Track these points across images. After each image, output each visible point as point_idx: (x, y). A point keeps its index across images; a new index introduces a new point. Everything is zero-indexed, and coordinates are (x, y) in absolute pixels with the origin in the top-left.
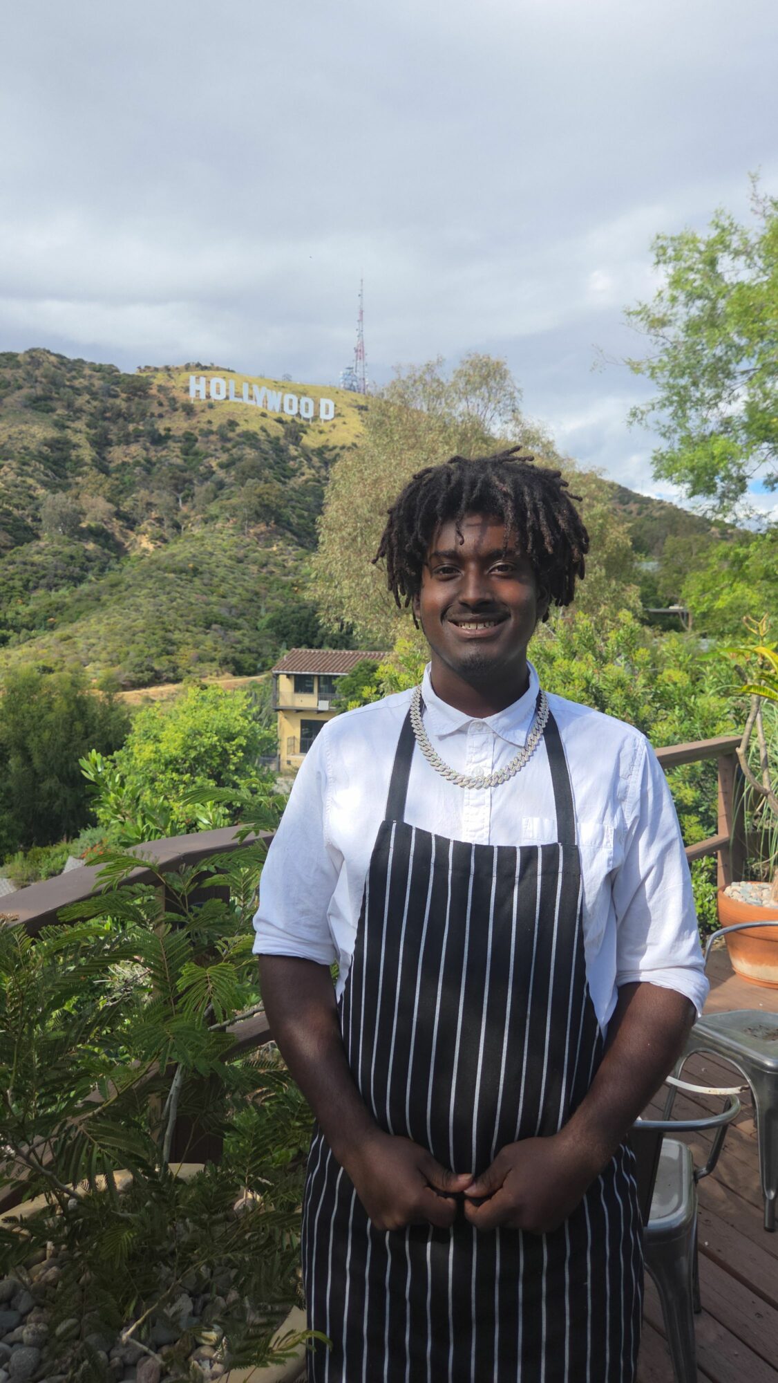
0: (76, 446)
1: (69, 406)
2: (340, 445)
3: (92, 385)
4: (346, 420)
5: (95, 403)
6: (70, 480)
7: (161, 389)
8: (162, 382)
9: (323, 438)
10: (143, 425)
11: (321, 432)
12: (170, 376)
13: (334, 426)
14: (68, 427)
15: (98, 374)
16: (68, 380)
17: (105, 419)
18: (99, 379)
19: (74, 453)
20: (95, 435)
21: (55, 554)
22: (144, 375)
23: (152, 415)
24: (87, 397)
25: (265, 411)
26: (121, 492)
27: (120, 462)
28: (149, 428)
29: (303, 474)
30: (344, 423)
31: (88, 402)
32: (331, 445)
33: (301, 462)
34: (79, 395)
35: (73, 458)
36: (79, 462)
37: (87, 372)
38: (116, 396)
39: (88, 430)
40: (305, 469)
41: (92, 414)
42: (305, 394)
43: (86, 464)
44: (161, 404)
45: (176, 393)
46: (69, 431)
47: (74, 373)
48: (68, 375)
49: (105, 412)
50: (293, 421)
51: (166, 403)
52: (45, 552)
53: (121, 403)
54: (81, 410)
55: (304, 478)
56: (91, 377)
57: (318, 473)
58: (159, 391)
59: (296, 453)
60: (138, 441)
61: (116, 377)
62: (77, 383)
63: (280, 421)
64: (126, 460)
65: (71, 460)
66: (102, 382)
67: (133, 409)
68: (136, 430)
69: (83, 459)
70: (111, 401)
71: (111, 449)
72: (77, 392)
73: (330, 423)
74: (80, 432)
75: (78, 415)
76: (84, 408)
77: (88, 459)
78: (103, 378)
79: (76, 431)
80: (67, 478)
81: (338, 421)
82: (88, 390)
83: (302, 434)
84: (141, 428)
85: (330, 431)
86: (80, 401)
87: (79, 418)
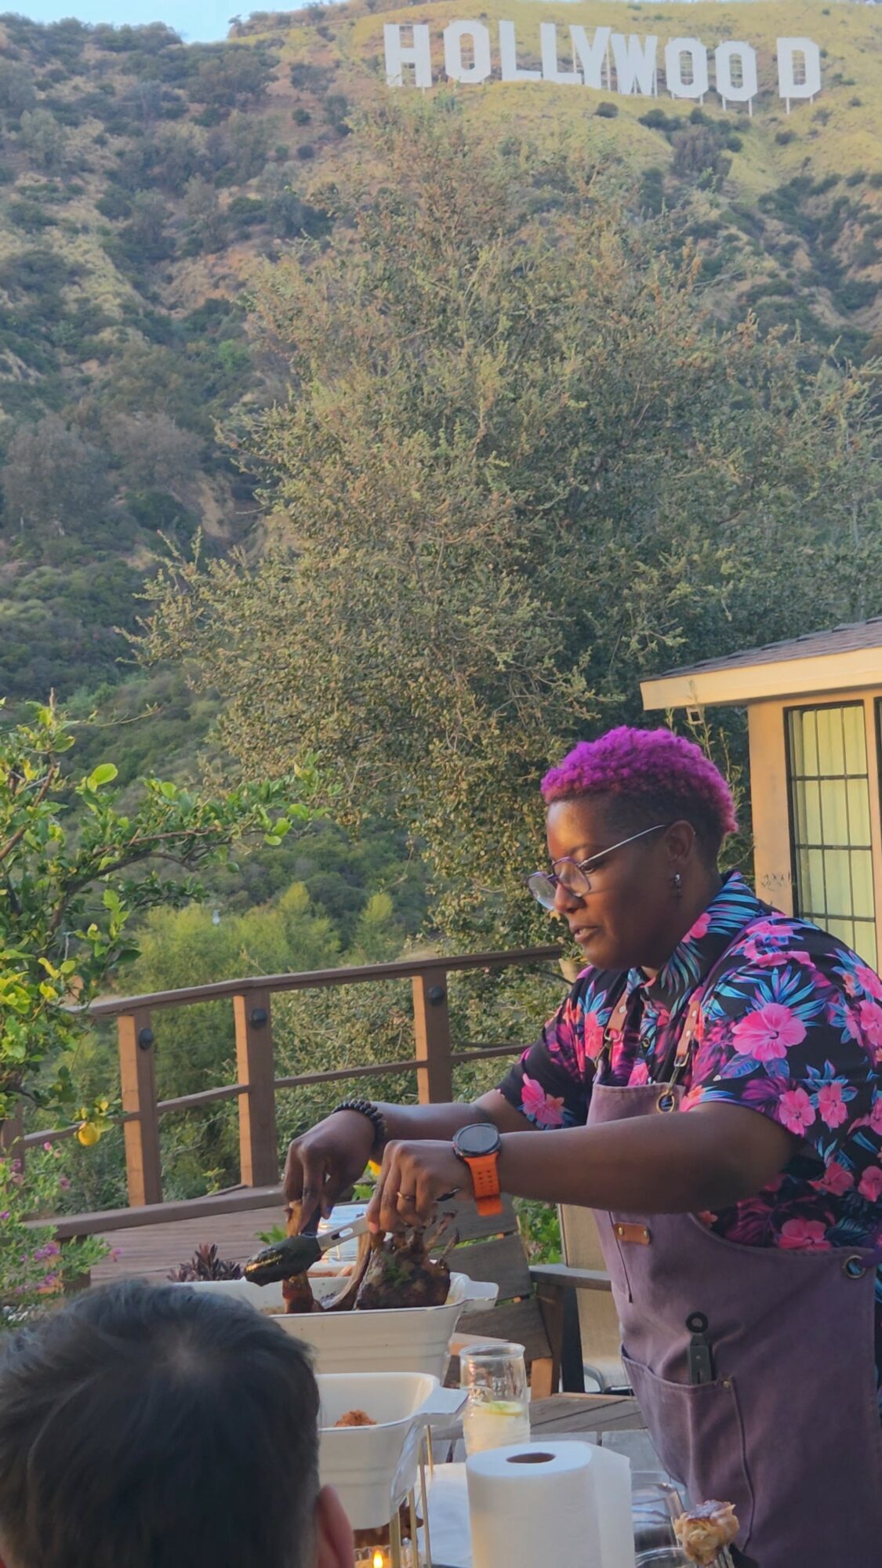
0: (76, 273)
1: (48, 162)
2: (847, 172)
3: (108, 90)
4: (861, 92)
5: (117, 142)
6: (68, 373)
7: (302, 75)
8: (304, 56)
9: (791, 156)
10: (259, 189)
11: (784, 140)
12: (323, 32)
13: (823, 116)
14: (52, 222)
15: (124, 55)
16: (42, 87)
17: (148, 184)
18: (125, 71)
19: (70, 294)
20: (124, 234)
21: (46, 594)
22: (251, 40)
23: (282, 156)
24: (96, 127)
25: (609, 98)
26: (211, 392)
27: (201, 302)
28: (275, 195)
29: (739, 276)
30: (856, 103)
31: (101, 141)
32: (819, 176)
33: (731, 238)
34: (75, 124)
35: (72, 308)
36: (90, 319)
37: (91, 54)
38: (175, 115)
39: (105, 221)
40: (744, 260)
41: (112, 175)
42: (726, 31)
43: (110, 322)
44: (303, 119)
45: (343, 83)
46: (56, 232)
47: (55, 64)
48: (41, 72)
49: (148, 164)
50: (697, 118)
51: (318, 114)
52: (22, 590)
53: (189, 133)
54: (83, 167)
55: (744, 286)
56: (102, 66)
57: (786, 265)
58: (296, 82)
59: (714, 215)
60: (246, 237)
61: (172, 57)
62: (65, 91)
63: (654, 121)
64: (216, 294)
65: (66, 317)
66: (132, 79)
67: (228, 146)
68: (238, 206)
69: (98, 309)
70: (165, 127)
71: (173, 269)
72: (69, 116)
73: (812, 108)
74: (85, 229)
75: (76, 181)
76: (91, 158)
77: (111, 307)
78: (137, 67)
79: (74, 230)
80: (57, 367)
81: (833, 102)
82: (94, 106)
83: (727, 154)
84: (253, 196)
85: (814, 133)
86: (79, 140)
87: (77, 191)
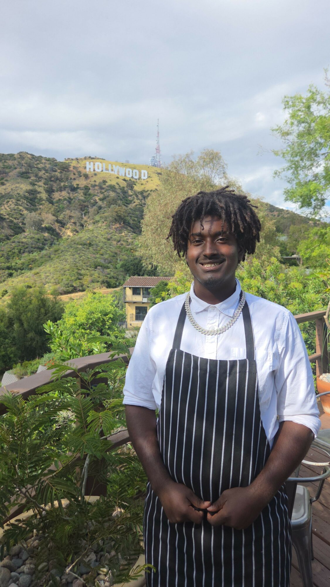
0: (39, 193)
1: (36, 176)
2: (150, 189)
3: (46, 167)
4: (153, 179)
5: (47, 174)
6: (37, 207)
7: (74, 168)
8: (75, 165)
9: (143, 187)
10: (67, 183)
11: (142, 184)
12: (78, 162)
13: (147, 182)
14: (36, 185)
15: (48, 162)
16: (36, 165)
17: (51, 181)
18: (49, 164)
19: (38, 195)
20: (47, 188)
21: (32, 238)
22: (67, 162)
23: (71, 179)
24: (44, 172)
25: (118, 176)
26: (58, 212)
27: (58, 199)
28: (69, 184)
29: (135, 202)
30: (152, 180)
31: (44, 174)
32: (146, 190)
33: (134, 197)
34: (40, 171)
35: (38, 198)
37: (43, 161)
38: (56, 171)
39: (44, 186)
40: (135, 200)
41: (46, 179)
42: (135, 168)
43: (44, 200)
44: (74, 174)
45: (81, 169)
46: (36, 186)
47: (38, 162)
48: (36, 163)
49: (51, 178)
50: (130, 180)
51: (77, 174)
52: (27, 237)
53: (58, 174)
54: (41, 177)
55: (135, 204)
56: (45, 163)
57: (141, 202)
58: (73, 168)
59: (131, 194)
60: (65, 190)
61: (55, 163)
62: (39, 166)
63: (124, 180)
64: (60, 198)
65: (37, 199)
66: (50, 165)
67: (63, 177)
68: (64, 185)
69: (42, 198)
70: (54, 173)
71: (54, 193)
72: (39, 170)
73: (146, 180)
74: (41, 186)
75: (40, 179)
76: (43, 176)
77: (44, 198)
78: (50, 164)
79: (39, 186)
80: (36, 206)
81: (149, 180)
82: (44, 169)
83: (134, 185)
84: (66, 184)
85: (146, 184)
86: (41, 174)
87: (40, 181)
